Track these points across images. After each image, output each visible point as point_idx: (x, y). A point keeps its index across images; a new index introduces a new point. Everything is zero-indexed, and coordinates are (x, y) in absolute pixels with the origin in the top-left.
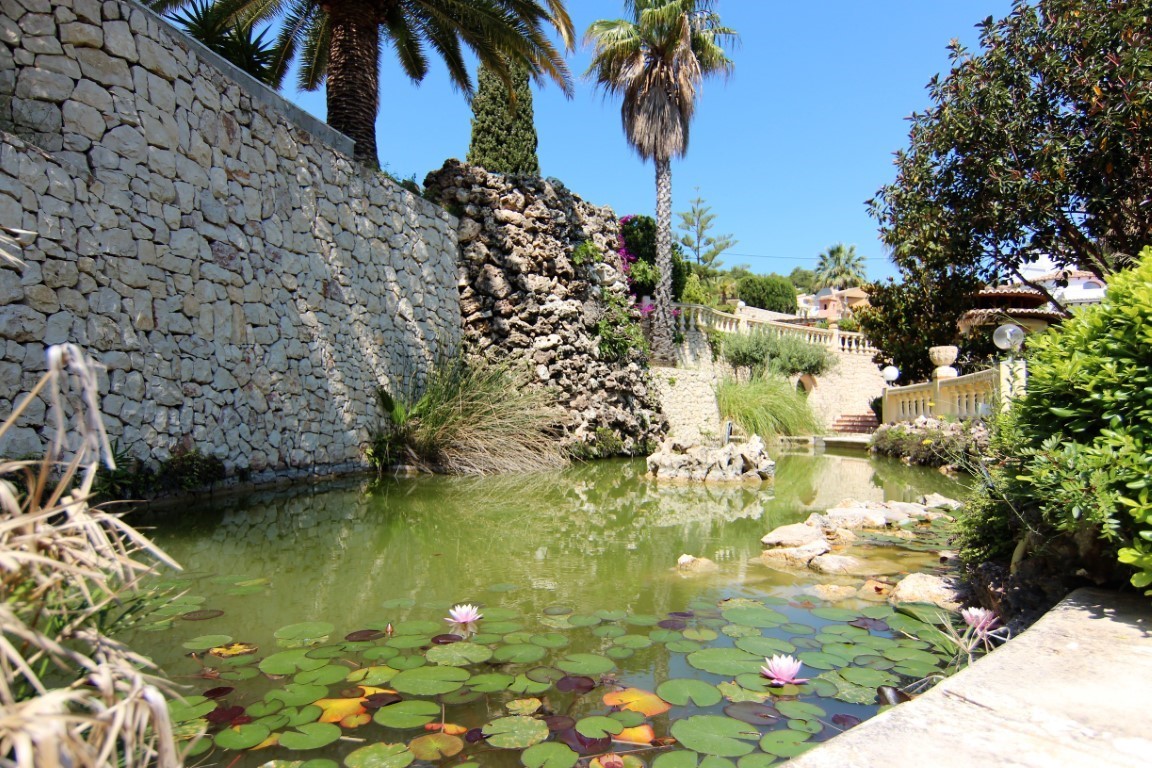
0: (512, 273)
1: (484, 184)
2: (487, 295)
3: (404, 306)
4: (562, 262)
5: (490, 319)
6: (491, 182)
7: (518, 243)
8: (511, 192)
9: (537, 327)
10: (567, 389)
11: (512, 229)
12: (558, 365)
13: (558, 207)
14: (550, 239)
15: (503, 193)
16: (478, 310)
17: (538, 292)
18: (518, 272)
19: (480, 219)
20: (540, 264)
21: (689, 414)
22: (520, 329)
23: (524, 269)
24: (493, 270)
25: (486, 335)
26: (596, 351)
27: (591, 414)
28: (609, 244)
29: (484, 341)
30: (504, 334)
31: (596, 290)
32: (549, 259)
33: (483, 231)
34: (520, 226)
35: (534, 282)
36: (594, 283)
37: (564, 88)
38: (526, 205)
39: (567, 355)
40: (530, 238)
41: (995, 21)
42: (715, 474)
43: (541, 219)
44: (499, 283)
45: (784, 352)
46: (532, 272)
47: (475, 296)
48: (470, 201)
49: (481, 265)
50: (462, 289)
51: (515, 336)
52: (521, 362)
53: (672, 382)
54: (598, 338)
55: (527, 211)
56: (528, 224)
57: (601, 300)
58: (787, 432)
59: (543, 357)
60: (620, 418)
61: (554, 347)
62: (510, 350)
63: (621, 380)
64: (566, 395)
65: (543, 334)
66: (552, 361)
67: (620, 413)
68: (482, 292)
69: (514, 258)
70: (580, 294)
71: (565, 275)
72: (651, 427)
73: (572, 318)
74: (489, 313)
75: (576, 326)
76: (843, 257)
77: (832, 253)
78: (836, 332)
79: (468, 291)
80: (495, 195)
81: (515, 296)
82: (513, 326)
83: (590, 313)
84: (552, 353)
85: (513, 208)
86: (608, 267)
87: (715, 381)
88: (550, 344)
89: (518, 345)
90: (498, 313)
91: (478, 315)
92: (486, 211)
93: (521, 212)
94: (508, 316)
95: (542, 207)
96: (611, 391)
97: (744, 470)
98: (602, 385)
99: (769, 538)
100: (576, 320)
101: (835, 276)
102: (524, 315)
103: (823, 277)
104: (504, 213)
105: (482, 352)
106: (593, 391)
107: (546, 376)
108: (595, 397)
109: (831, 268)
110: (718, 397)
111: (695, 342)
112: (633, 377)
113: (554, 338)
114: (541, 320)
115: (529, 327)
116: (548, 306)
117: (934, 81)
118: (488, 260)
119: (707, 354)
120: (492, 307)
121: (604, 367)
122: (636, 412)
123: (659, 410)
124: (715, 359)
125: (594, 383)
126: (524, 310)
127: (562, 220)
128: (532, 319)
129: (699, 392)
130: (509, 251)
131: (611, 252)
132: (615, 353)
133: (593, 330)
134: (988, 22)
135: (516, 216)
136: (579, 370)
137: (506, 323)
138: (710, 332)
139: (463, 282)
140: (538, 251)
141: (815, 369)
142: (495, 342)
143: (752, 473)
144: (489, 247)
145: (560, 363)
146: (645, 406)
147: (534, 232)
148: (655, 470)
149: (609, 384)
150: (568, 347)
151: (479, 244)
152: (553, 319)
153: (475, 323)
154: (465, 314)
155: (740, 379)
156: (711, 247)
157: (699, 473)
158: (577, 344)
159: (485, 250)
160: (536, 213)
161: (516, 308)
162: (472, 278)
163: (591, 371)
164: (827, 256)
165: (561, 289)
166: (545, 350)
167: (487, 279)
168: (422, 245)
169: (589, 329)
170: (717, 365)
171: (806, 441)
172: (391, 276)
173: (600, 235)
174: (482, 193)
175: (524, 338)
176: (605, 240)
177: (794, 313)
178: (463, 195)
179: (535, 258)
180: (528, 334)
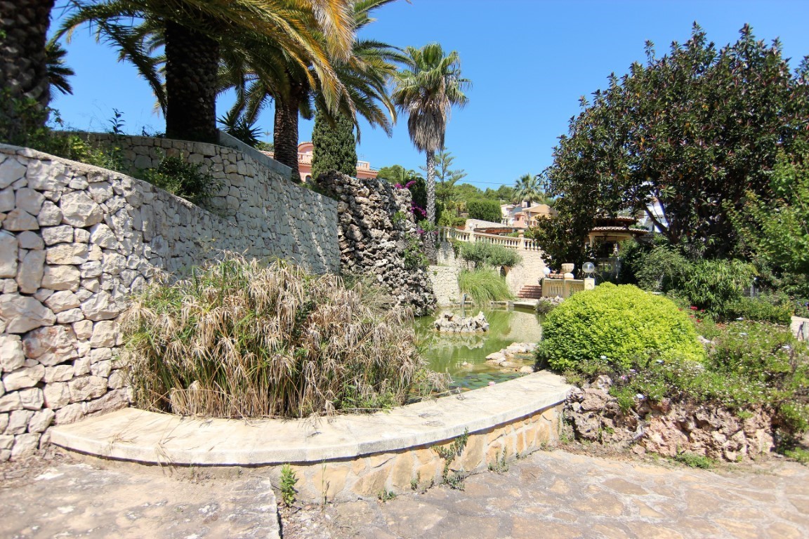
0: (364, 229)
1: (349, 184)
2: (352, 239)
3: (319, 250)
4: (387, 222)
5: (353, 252)
6: (353, 183)
7: (366, 213)
8: (363, 187)
9: (376, 255)
10: (391, 285)
11: (363, 206)
12: (387, 274)
13: (385, 194)
14: (381, 211)
15: (359, 188)
16: (348, 247)
17: (377, 238)
18: (366, 228)
19: (348, 202)
20: (377, 224)
21: (444, 290)
22: (368, 257)
23: (370, 227)
24: (355, 228)
25: (351, 259)
26: (403, 265)
27: (402, 297)
28: (408, 209)
29: (351, 263)
30: (360, 259)
31: (402, 233)
32: (381, 221)
33: (349, 207)
34: (367, 205)
35: (375, 233)
36: (401, 230)
37: (387, 132)
38: (370, 194)
39: (391, 269)
40: (372, 210)
41: (601, 92)
42: (465, 330)
43: (377, 201)
44: (358, 234)
45: (494, 254)
46: (373, 227)
47: (346, 240)
48: (343, 193)
49: (348, 225)
50: (340, 237)
51: (366, 260)
52: (369, 273)
53: (435, 274)
54: (404, 259)
55: (370, 197)
56: (371, 203)
57: (405, 240)
58: (495, 299)
59: (380, 271)
60: (415, 298)
61: (385, 265)
62: (364, 267)
63: (415, 279)
64: (391, 289)
65: (379, 259)
66: (384, 272)
67: (414, 296)
68: (349, 238)
69: (365, 221)
70: (395, 238)
71: (389, 229)
72: (429, 301)
73: (392, 250)
74: (353, 249)
75: (394, 253)
76: (530, 182)
77: (524, 180)
78: (523, 239)
79: (343, 238)
80: (355, 190)
81: (365, 240)
82: (364, 255)
83: (400, 246)
84: (384, 269)
85: (364, 196)
86: (408, 221)
87: (457, 272)
88: (383, 264)
89: (368, 265)
90: (357, 249)
91: (348, 250)
92: (351, 197)
93: (368, 197)
94: (362, 250)
95: (378, 195)
96: (410, 285)
97: (476, 328)
98: (406, 282)
99: (488, 357)
100: (394, 251)
101: (525, 194)
102: (370, 250)
103: (518, 194)
104: (360, 199)
105: (350, 268)
106: (402, 285)
107: (381, 280)
108: (403, 288)
109: (523, 189)
110: (459, 280)
111: (446, 248)
112: (420, 277)
113: (385, 261)
114: (378, 252)
115: (372, 255)
116: (382, 245)
117: (572, 119)
118: (352, 222)
119: (452, 255)
120: (354, 246)
121: (406, 273)
122: (422, 294)
123: (432, 293)
124: (456, 257)
125: (402, 281)
126: (370, 247)
127: (387, 201)
128: (374, 252)
129: (449, 278)
130: (362, 218)
131: (409, 213)
132: (412, 265)
133: (402, 255)
134: (598, 92)
135: (365, 200)
136: (396, 276)
137: (361, 253)
138: (454, 241)
139: (340, 233)
140: (375, 218)
141: (510, 264)
142: (356, 263)
143: (480, 329)
144: (352, 216)
145: (387, 273)
146: (425, 291)
147: (374, 208)
148: (438, 328)
149: (409, 281)
150: (391, 265)
151: (347, 214)
152: (384, 251)
153: (346, 254)
154: (341, 249)
155: (470, 267)
156: (451, 177)
157: (458, 329)
158: (395, 263)
159: (351, 218)
160: (375, 199)
161: (367, 246)
162: (345, 231)
163: (401, 275)
164: (521, 181)
165: (387, 236)
166: (381, 267)
167: (352, 232)
168: (324, 218)
169: (400, 254)
170: (457, 260)
171: (505, 304)
172: (314, 237)
173: (403, 205)
174: (349, 189)
175: (371, 261)
176: (406, 207)
177: (500, 222)
178: (339, 189)
179: (375, 221)
180: (372, 259)
